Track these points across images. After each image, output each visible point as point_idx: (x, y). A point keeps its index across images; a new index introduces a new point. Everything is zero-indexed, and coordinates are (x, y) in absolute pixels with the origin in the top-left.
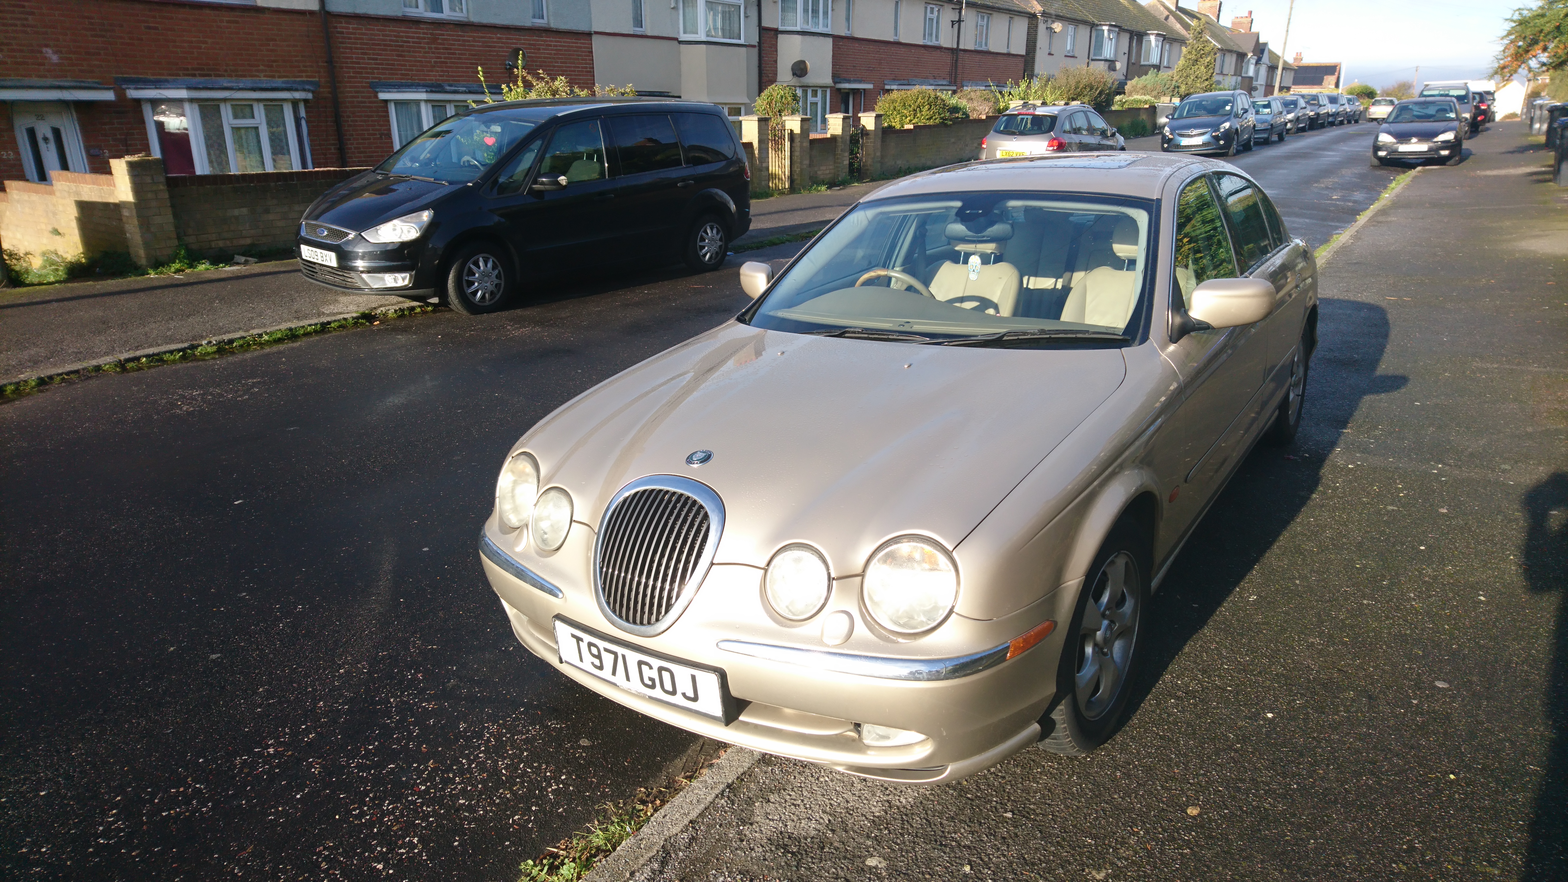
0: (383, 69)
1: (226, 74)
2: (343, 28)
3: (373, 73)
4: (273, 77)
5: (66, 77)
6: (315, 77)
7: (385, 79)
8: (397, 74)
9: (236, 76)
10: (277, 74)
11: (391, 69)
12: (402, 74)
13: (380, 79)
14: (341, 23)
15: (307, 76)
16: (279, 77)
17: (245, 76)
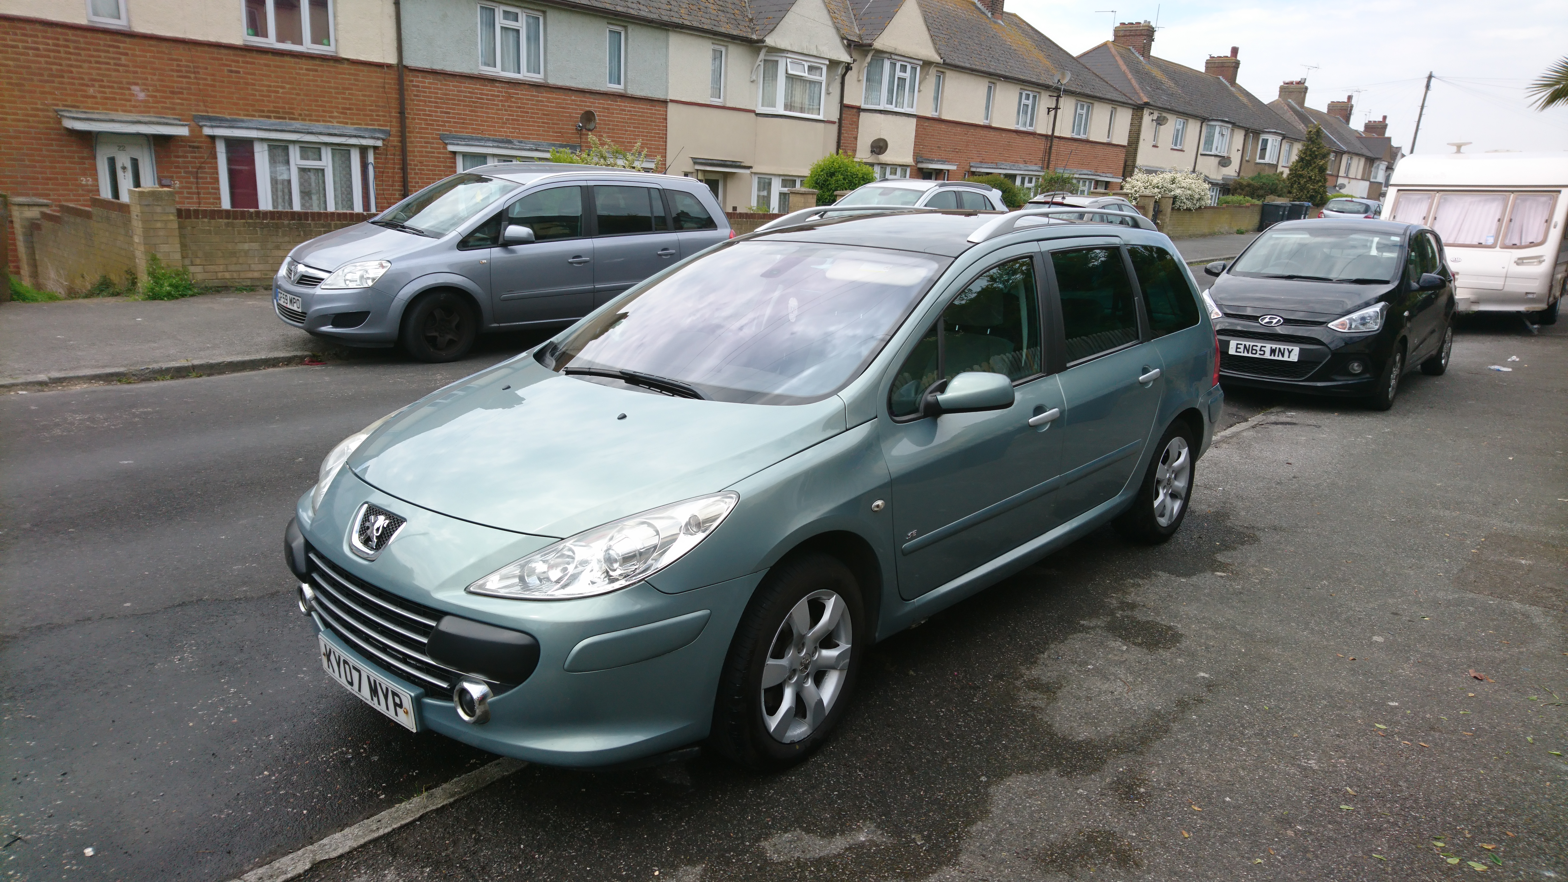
0: (455, 122)
1: (300, 118)
2: (419, 82)
3: (445, 126)
4: (347, 123)
5: (149, 112)
6: (386, 126)
7: (456, 132)
8: (468, 128)
9: (310, 120)
10: (349, 121)
11: (463, 123)
12: (473, 129)
13: (451, 131)
14: (418, 77)
15: (379, 125)
16: (352, 124)
17: (318, 121)
